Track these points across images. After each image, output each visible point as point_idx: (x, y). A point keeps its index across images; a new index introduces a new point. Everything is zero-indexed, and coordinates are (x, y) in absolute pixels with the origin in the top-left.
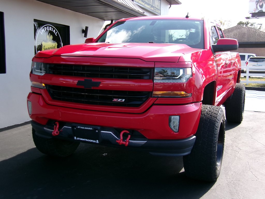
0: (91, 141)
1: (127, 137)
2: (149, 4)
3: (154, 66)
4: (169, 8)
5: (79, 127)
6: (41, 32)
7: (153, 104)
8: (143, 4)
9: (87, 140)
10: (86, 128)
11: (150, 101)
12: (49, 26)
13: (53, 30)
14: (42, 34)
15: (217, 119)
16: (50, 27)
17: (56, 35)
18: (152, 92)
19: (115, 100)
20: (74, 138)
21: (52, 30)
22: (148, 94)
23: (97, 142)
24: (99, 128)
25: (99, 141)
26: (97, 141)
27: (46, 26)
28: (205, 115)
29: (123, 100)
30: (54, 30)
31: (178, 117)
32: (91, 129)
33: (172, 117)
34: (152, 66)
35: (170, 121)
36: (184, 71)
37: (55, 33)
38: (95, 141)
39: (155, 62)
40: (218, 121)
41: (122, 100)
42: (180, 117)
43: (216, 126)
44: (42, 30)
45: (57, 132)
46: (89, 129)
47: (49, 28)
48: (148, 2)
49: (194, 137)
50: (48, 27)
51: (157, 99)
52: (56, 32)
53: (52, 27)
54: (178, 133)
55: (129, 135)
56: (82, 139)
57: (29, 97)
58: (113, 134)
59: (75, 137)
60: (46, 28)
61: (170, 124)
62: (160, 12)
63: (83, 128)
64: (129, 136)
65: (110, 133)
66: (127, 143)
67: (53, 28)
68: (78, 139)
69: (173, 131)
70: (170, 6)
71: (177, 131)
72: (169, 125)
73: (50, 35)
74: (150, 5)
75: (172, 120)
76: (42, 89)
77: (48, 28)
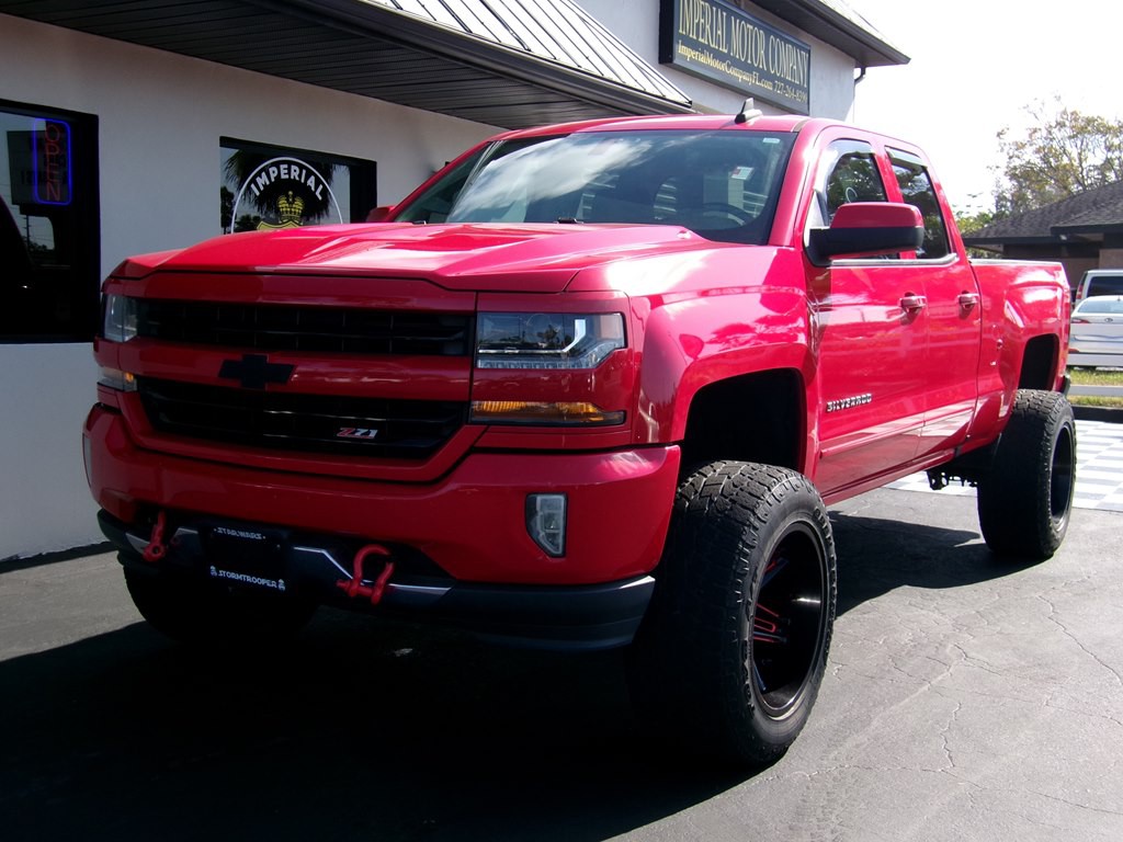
0: (263, 582)
1: (383, 569)
2: (747, 68)
3: (471, 308)
4: (857, 80)
5: (220, 530)
6: (253, 186)
7: (473, 450)
8: (722, 67)
9: (249, 579)
10: (242, 534)
11: (463, 437)
12: (290, 163)
13: (307, 178)
14: (258, 194)
15: (755, 514)
16: (293, 167)
17: (320, 198)
18: (469, 404)
19: (345, 433)
20: (210, 570)
21: (300, 176)
22: (455, 410)
23: (281, 585)
24: (285, 534)
25: (285, 584)
26: (281, 581)
27: (277, 164)
28: (711, 501)
29: (373, 433)
30: (313, 178)
31: (561, 498)
32: (259, 537)
33: (539, 498)
34: (466, 306)
35: (530, 511)
36: (590, 328)
37: (316, 188)
38: (274, 585)
39: (477, 291)
40: (757, 524)
41: (368, 433)
42: (567, 500)
43: (744, 542)
44: (258, 179)
45: (155, 549)
46: (253, 536)
47: (289, 169)
48: (747, 59)
49: (649, 579)
50: (286, 166)
51: (485, 431)
52: (321, 187)
53: (301, 167)
54: (563, 560)
55: (390, 562)
56: (233, 575)
57: (90, 424)
58: (331, 559)
59: (213, 568)
60: (275, 169)
61: (532, 524)
62: (805, 98)
63: (233, 533)
64: (390, 567)
65: (323, 555)
66: (378, 593)
67: (304, 172)
68: (222, 573)
69: (544, 549)
70: (863, 73)
71: (560, 552)
72: (529, 529)
73: (294, 197)
74: (757, 69)
75: (538, 508)
76: (123, 391)
77: (283, 172)
